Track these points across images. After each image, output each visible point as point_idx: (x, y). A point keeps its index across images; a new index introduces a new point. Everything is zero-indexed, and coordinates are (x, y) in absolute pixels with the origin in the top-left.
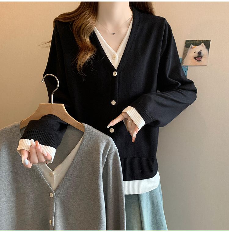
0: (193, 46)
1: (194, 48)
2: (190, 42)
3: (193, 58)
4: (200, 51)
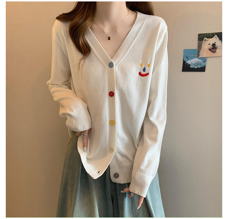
0: (207, 39)
1: (207, 40)
2: (203, 35)
3: (208, 50)
4: (214, 43)
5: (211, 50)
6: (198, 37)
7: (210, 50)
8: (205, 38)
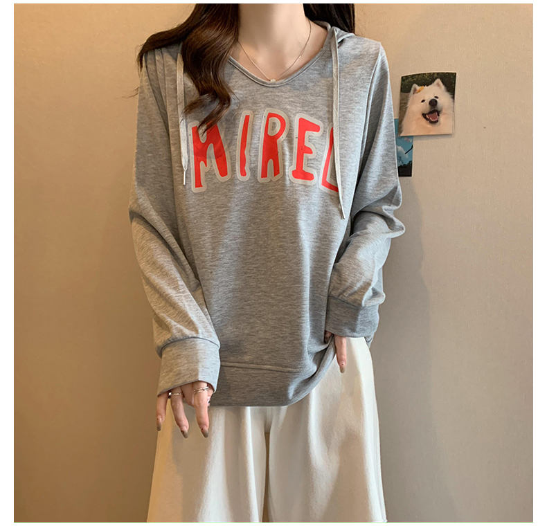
0: (418, 88)
1: (419, 91)
2: (410, 79)
3: (421, 116)
4: (434, 98)
5: (427, 116)
6: (402, 84)
7: (424, 115)
8: (415, 86)
